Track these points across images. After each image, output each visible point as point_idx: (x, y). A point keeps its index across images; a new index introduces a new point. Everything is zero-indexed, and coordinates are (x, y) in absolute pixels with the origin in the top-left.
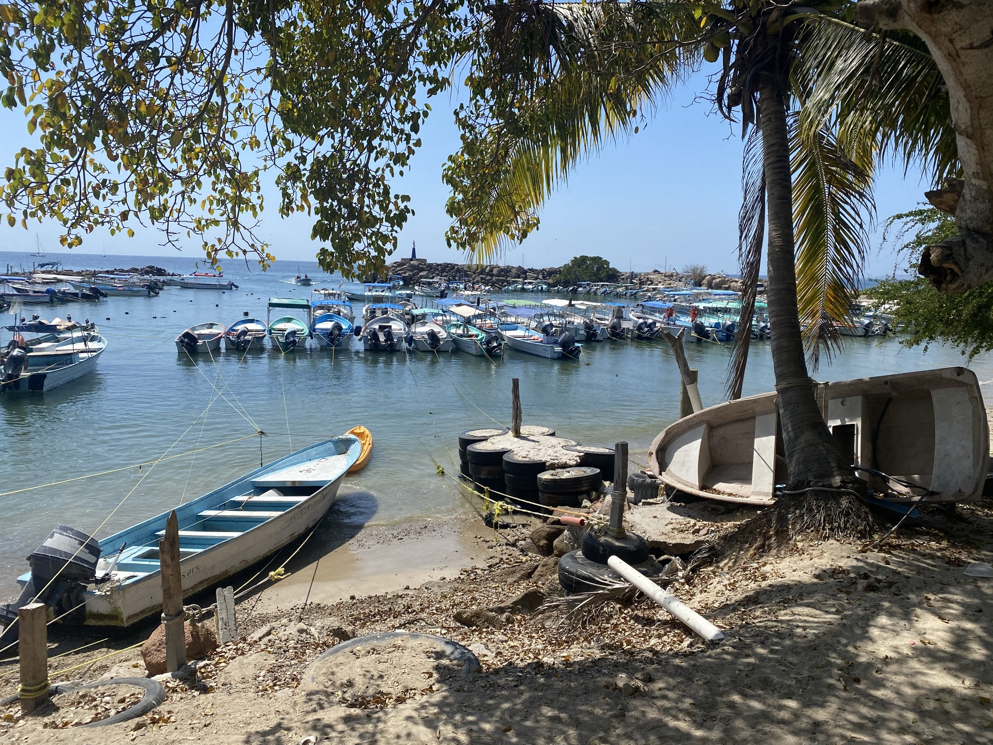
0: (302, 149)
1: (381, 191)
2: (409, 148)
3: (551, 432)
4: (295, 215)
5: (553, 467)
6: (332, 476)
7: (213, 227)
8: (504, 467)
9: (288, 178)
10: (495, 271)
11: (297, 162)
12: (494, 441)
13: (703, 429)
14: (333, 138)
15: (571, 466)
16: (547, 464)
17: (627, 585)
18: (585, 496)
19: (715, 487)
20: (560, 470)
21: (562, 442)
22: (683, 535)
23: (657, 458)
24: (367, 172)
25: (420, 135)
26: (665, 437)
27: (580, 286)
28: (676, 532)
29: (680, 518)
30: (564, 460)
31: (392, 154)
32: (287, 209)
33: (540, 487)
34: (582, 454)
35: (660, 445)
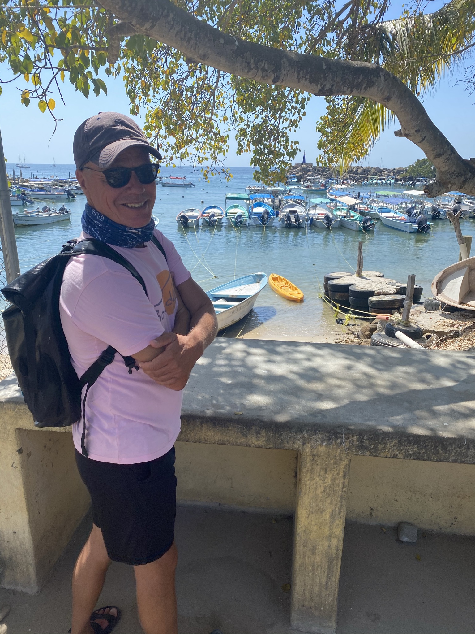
0: (248, 122)
1: (285, 139)
2: (300, 117)
3: (382, 275)
4: (244, 154)
5: (379, 294)
6: (252, 293)
7: (205, 161)
8: (350, 293)
9: (241, 136)
10: (359, 171)
11: (245, 127)
12: (345, 279)
13: (465, 270)
14: (263, 114)
15: (390, 294)
16: (375, 292)
17: (405, 347)
18: (397, 310)
19: (469, 303)
20: (383, 296)
21: (387, 280)
22: (444, 327)
23: (437, 286)
24: (278, 129)
25: (305, 110)
26: (442, 275)
27: (418, 181)
28: (441, 326)
29: (446, 320)
30: (386, 290)
31: (291, 120)
32: (240, 151)
33: (370, 305)
34: (398, 287)
35: (439, 279)
